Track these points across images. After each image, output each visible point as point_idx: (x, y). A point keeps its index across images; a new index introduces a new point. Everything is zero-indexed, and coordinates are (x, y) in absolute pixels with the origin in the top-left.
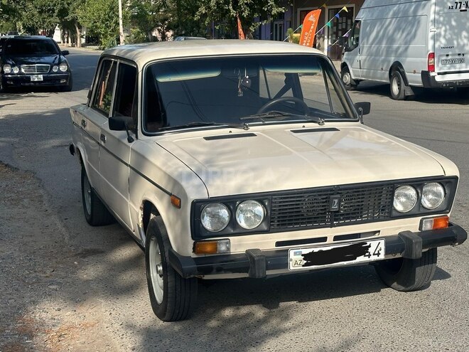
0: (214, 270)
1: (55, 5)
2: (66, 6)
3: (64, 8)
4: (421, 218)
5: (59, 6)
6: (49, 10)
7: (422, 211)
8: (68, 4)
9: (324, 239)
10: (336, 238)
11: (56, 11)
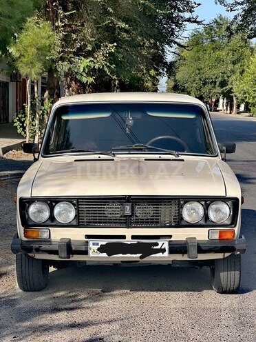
0: (34, 251)
1: (216, 78)
2: (226, 78)
3: (225, 80)
4: (209, 229)
5: (220, 79)
6: (212, 82)
7: (209, 223)
8: (228, 77)
9: (124, 237)
10: (133, 237)
11: (218, 83)
